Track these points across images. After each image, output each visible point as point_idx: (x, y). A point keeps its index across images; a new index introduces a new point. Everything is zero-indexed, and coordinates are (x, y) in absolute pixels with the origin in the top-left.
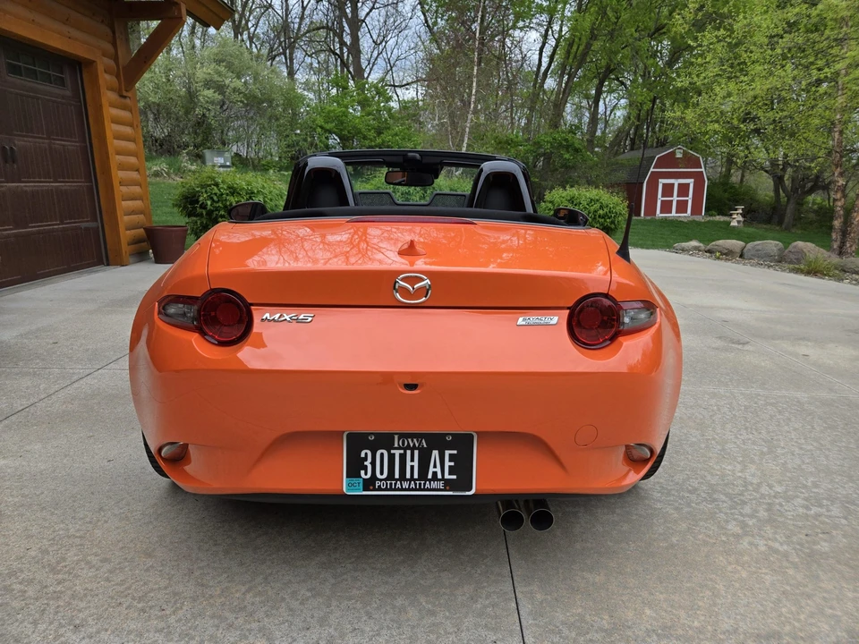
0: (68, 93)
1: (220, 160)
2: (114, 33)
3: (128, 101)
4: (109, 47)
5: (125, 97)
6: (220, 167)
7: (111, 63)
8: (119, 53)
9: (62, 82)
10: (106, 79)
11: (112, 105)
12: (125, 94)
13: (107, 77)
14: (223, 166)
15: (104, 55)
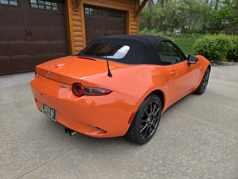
0: (122, 19)
1: (178, 31)
2: (135, 3)
3: (137, 20)
4: (133, 7)
5: (136, 19)
6: (177, 33)
7: (133, 10)
8: (136, 8)
9: (121, 17)
10: (131, 15)
11: (132, 21)
12: (136, 18)
13: (132, 14)
14: (178, 33)
15: (132, 9)
